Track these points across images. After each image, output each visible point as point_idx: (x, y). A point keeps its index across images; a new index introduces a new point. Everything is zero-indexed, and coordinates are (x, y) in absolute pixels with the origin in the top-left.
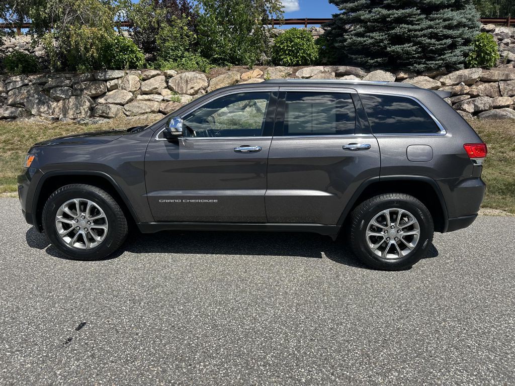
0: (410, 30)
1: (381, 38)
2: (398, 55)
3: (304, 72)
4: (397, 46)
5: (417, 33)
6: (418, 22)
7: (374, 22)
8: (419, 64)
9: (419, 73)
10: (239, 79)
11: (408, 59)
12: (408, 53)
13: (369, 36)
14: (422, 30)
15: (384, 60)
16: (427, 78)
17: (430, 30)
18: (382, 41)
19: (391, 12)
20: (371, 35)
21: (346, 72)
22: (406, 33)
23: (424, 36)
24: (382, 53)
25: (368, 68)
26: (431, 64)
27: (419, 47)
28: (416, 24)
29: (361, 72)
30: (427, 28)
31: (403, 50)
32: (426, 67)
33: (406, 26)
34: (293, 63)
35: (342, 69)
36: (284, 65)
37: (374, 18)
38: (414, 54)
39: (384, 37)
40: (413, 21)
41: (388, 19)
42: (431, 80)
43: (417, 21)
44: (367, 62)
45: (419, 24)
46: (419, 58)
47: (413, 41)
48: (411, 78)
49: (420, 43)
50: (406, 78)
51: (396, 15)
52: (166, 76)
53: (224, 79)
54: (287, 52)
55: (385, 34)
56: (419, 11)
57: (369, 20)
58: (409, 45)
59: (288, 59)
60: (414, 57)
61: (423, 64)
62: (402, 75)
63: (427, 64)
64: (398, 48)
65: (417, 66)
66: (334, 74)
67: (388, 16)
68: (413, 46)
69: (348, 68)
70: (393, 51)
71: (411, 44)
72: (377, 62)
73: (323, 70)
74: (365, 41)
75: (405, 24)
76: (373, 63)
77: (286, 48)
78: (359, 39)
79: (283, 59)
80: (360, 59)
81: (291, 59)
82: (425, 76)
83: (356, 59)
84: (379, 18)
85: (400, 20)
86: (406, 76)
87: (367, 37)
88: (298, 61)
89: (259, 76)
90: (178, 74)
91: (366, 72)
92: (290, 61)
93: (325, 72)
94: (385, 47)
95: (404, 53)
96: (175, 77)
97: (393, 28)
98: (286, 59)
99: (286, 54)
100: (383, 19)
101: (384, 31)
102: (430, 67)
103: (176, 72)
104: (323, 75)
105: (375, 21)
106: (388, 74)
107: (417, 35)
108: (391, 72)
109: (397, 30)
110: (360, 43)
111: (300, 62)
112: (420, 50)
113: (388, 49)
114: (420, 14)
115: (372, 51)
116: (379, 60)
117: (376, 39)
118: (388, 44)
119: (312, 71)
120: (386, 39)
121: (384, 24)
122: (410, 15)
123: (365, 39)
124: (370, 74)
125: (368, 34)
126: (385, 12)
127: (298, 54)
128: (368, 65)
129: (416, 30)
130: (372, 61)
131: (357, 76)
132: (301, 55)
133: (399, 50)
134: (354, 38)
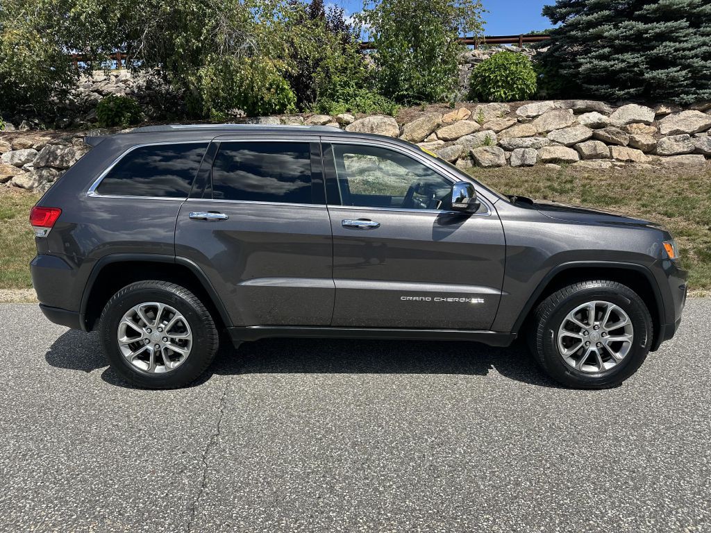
0: (676, 50)
1: (636, 60)
2: (659, 84)
3: (529, 109)
4: (660, 71)
5: (687, 53)
6: (686, 39)
7: (625, 40)
8: (687, 93)
9: (686, 106)
10: (441, 123)
11: (673, 87)
12: (673, 80)
13: (618, 59)
14: (692, 48)
15: (639, 90)
16: (697, 112)
17: (704, 48)
18: (636, 65)
19: (650, 25)
20: (620, 56)
21: (587, 108)
22: (671, 54)
23: (696, 56)
24: (637, 80)
25: (615, 102)
26: (704, 93)
27: (689, 72)
28: (684, 41)
29: (606, 108)
30: (699, 46)
31: (667, 76)
32: (696, 98)
33: (672, 44)
34: (507, 97)
35: (580, 104)
36: (495, 101)
37: (625, 34)
38: (682, 81)
39: (640, 59)
40: (679, 37)
41: (646, 35)
42: (703, 114)
43: (684, 37)
44: (613, 94)
45: (686, 41)
46: (687, 86)
47: (680, 64)
48: (675, 113)
49: (689, 66)
50: (669, 113)
51: (657, 30)
52: (340, 123)
53: (423, 124)
54: (500, 84)
55: (641, 56)
56: (687, 24)
57: (617, 37)
58: (675, 69)
59: (502, 92)
60: (681, 86)
61: (693, 94)
62: (663, 109)
63: (698, 94)
64: (660, 74)
65: (685, 97)
66: (571, 111)
67: (646, 31)
68: (681, 70)
69: (589, 102)
70: (653, 78)
71: (678, 68)
72: (628, 93)
73: (554, 107)
74: (612, 66)
75: (670, 41)
76: (624, 94)
77: (498, 78)
78: (604, 63)
79: (494, 92)
80: (604, 90)
81: (505, 93)
82: (694, 110)
83: (597, 90)
84: (631, 35)
85: (662, 37)
86: (669, 111)
87: (614, 60)
88: (514, 95)
89: (466, 117)
90: (356, 119)
91: (612, 108)
92: (503, 96)
93: (556, 109)
94: (642, 73)
95: (668, 80)
96: (354, 124)
97: (653, 48)
98: (499, 93)
99: (499, 87)
100: (639, 36)
101: (638, 51)
102: (703, 97)
103: (353, 117)
104: (557, 113)
105: (626, 38)
106: (645, 109)
107: (685, 56)
108: (649, 107)
109: (660, 50)
110: (606, 68)
111: (517, 96)
112: (690, 75)
113: (647, 76)
114: (689, 27)
115: (621, 78)
116: (632, 90)
117: (628, 63)
118: (646, 68)
119: (539, 108)
120: (643, 62)
121: (639, 42)
122: (677, 29)
123: (612, 63)
124: (620, 110)
125: (617, 56)
126: (641, 26)
127: (515, 86)
128: (614, 98)
129: (684, 50)
130: (622, 93)
131: (602, 112)
132: (519, 86)
133: (663, 76)
134: (596, 62)
